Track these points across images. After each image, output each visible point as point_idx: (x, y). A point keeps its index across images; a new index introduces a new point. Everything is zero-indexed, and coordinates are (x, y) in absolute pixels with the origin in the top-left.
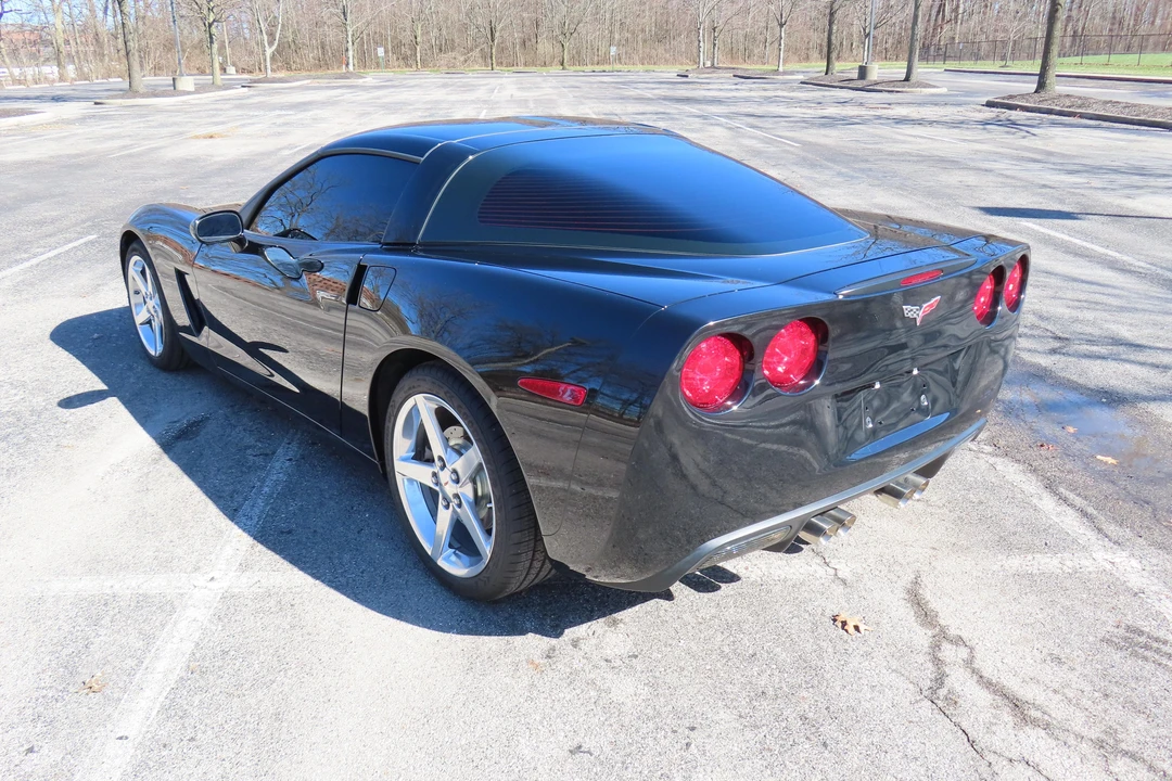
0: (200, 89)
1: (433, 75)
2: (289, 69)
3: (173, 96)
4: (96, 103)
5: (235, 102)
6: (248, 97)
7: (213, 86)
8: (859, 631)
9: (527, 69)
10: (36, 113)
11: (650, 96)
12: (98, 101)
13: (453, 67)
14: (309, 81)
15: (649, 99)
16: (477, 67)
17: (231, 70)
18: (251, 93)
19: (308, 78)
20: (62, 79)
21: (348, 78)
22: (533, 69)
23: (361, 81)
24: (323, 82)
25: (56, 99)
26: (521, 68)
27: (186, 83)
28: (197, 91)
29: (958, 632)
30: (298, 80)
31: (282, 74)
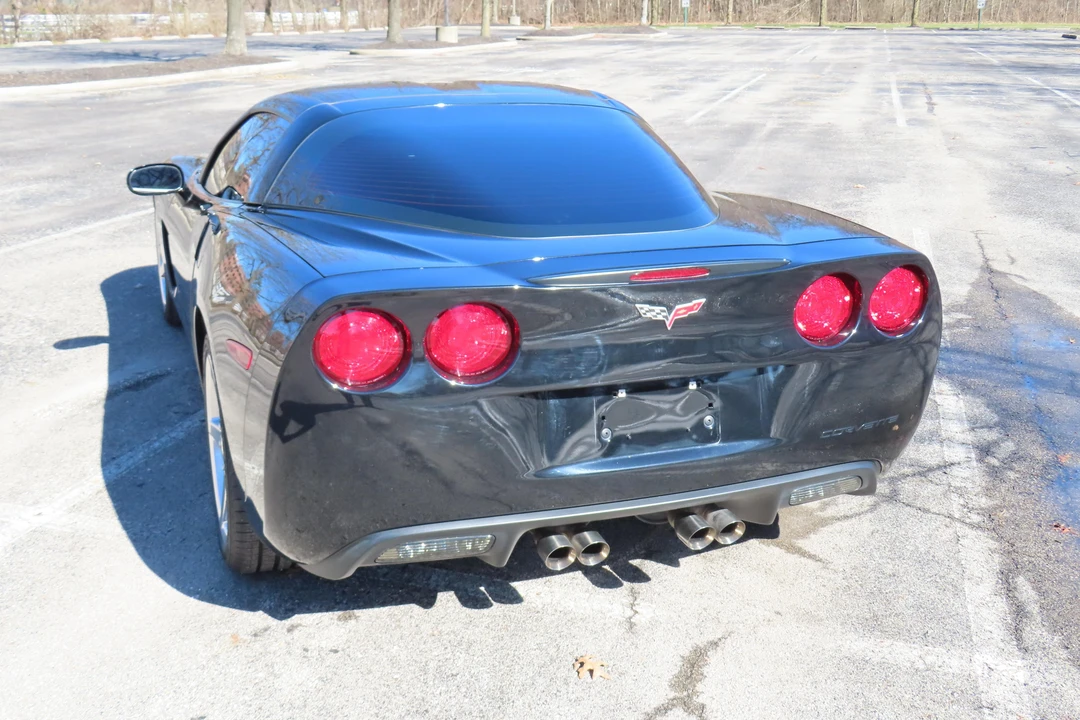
0: (465, 40)
1: (745, 30)
2: (582, 20)
3: (432, 47)
4: (352, 53)
5: (491, 57)
6: (511, 52)
7: (482, 38)
8: (592, 676)
9: (866, 25)
10: (280, 61)
11: (995, 61)
12: (353, 50)
13: (773, 21)
14: (594, 34)
15: (992, 66)
16: (803, 22)
17: (516, 20)
18: (520, 47)
19: (596, 30)
20: (341, 26)
21: (638, 32)
22: (875, 25)
23: (652, 36)
24: (609, 36)
25: (318, 47)
26: (859, 24)
27: (450, 33)
28: (460, 44)
29: (707, 702)
30: (580, 33)
31: (569, 27)
